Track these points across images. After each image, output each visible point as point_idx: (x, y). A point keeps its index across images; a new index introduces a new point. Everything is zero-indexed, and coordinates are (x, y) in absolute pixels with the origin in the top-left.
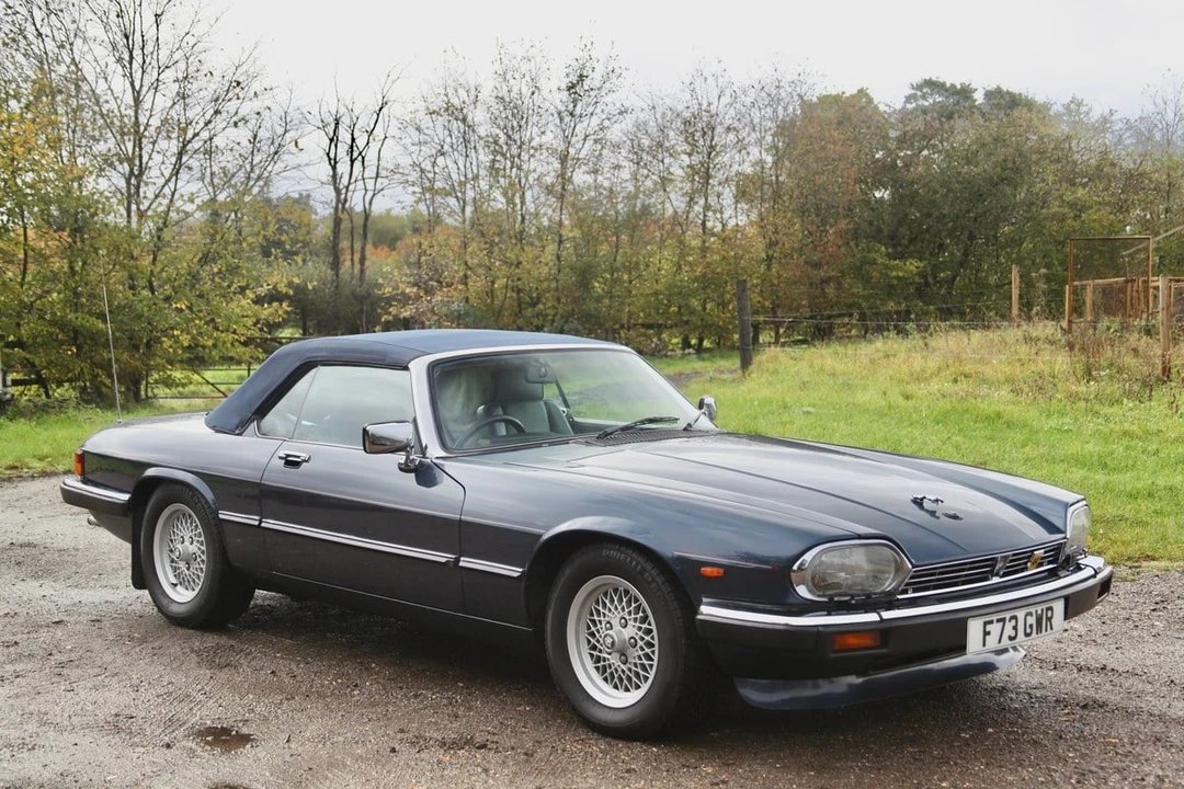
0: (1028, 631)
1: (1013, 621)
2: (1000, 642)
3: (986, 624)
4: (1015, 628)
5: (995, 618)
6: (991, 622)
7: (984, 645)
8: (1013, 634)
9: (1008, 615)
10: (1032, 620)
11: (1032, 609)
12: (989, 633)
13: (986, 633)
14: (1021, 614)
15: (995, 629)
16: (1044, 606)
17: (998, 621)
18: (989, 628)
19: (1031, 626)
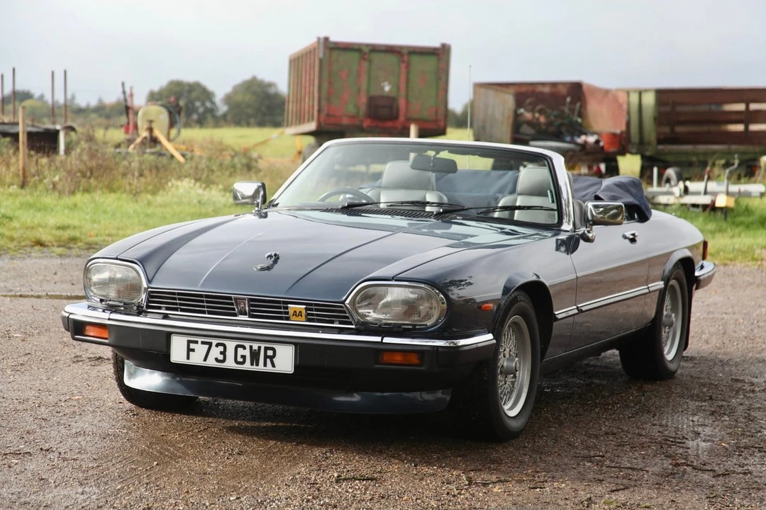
0: (240, 359)
1: (221, 349)
2: (205, 360)
3: (189, 342)
4: (223, 353)
5: (200, 340)
6: (197, 342)
7: (188, 358)
8: (221, 357)
9: (215, 342)
10: (247, 353)
11: (247, 345)
12: (193, 350)
13: (190, 350)
14: (231, 345)
15: (200, 349)
16: (263, 346)
17: (203, 343)
18: (192, 346)
19: (243, 357)
